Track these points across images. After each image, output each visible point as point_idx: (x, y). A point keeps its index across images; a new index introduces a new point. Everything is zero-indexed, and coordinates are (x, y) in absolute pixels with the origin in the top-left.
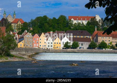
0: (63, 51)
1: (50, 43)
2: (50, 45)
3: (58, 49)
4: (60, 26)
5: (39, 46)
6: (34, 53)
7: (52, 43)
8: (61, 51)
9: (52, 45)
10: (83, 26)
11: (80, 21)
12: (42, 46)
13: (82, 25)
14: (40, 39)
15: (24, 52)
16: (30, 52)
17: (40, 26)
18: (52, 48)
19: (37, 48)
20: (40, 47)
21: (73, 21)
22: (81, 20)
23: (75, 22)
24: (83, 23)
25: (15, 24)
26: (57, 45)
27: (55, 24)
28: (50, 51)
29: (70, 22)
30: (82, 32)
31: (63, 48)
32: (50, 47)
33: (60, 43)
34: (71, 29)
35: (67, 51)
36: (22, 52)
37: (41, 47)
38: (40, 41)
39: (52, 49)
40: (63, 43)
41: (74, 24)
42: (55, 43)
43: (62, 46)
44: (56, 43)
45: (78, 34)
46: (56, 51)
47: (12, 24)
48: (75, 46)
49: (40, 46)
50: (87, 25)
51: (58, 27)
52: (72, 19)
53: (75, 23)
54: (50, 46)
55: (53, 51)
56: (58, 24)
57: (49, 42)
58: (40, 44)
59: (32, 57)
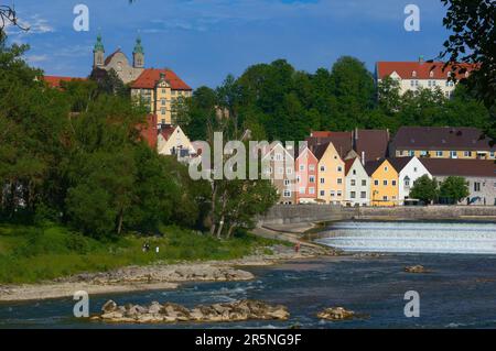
0: (408, 213)
1: (358, 182)
2: (358, 188)
3: (392, 204)
4: (349, 103)
5: (319, 193)
6: (313, 221)
7: (364, 183)
8: (399, 213)
9: (364, 189)
10: (440, 103)
11: (424, 84)
12: (327, 194)
13: (435, 98)
14: (322, 169)
15: (281, 221)
16: (298, 219)
17: (266, 103)
18: (367, 200)
19: (312, 201)
20: (320, 197)
21: (396, 83)
22: (427, 77)
23: (405, 86)
24: (439, 92)
25: (146, 91)
26: (382, 191)
27: (325, 97)
28: (360, 214)
29: (388, 87)
30: (459, 133)
31: (406, 203)
32: (358, 200)
33: (394, 183)
34: (392, 115)
35: (425, 213)
36: (274, 222)
37: (327, 198)
38: (321, 175)
39: (364, 205)
40: (407, 183)
41: (405, 95)
42: (376, 183)
43: (403, 193)
44: (381, 183)
45: (444, 142)
46: (383, 213)
47: (133, 91)
48: (452, 194)
49: (322, 193)
50: (459, 98)
51: (341, 109)
52: (394, 76)
53: (409, 92)
54: (358, 195)
55: (370, 214)
56: (338, 94)
57: (354, 177)
58: (321, 187)
59: (313, 239)
